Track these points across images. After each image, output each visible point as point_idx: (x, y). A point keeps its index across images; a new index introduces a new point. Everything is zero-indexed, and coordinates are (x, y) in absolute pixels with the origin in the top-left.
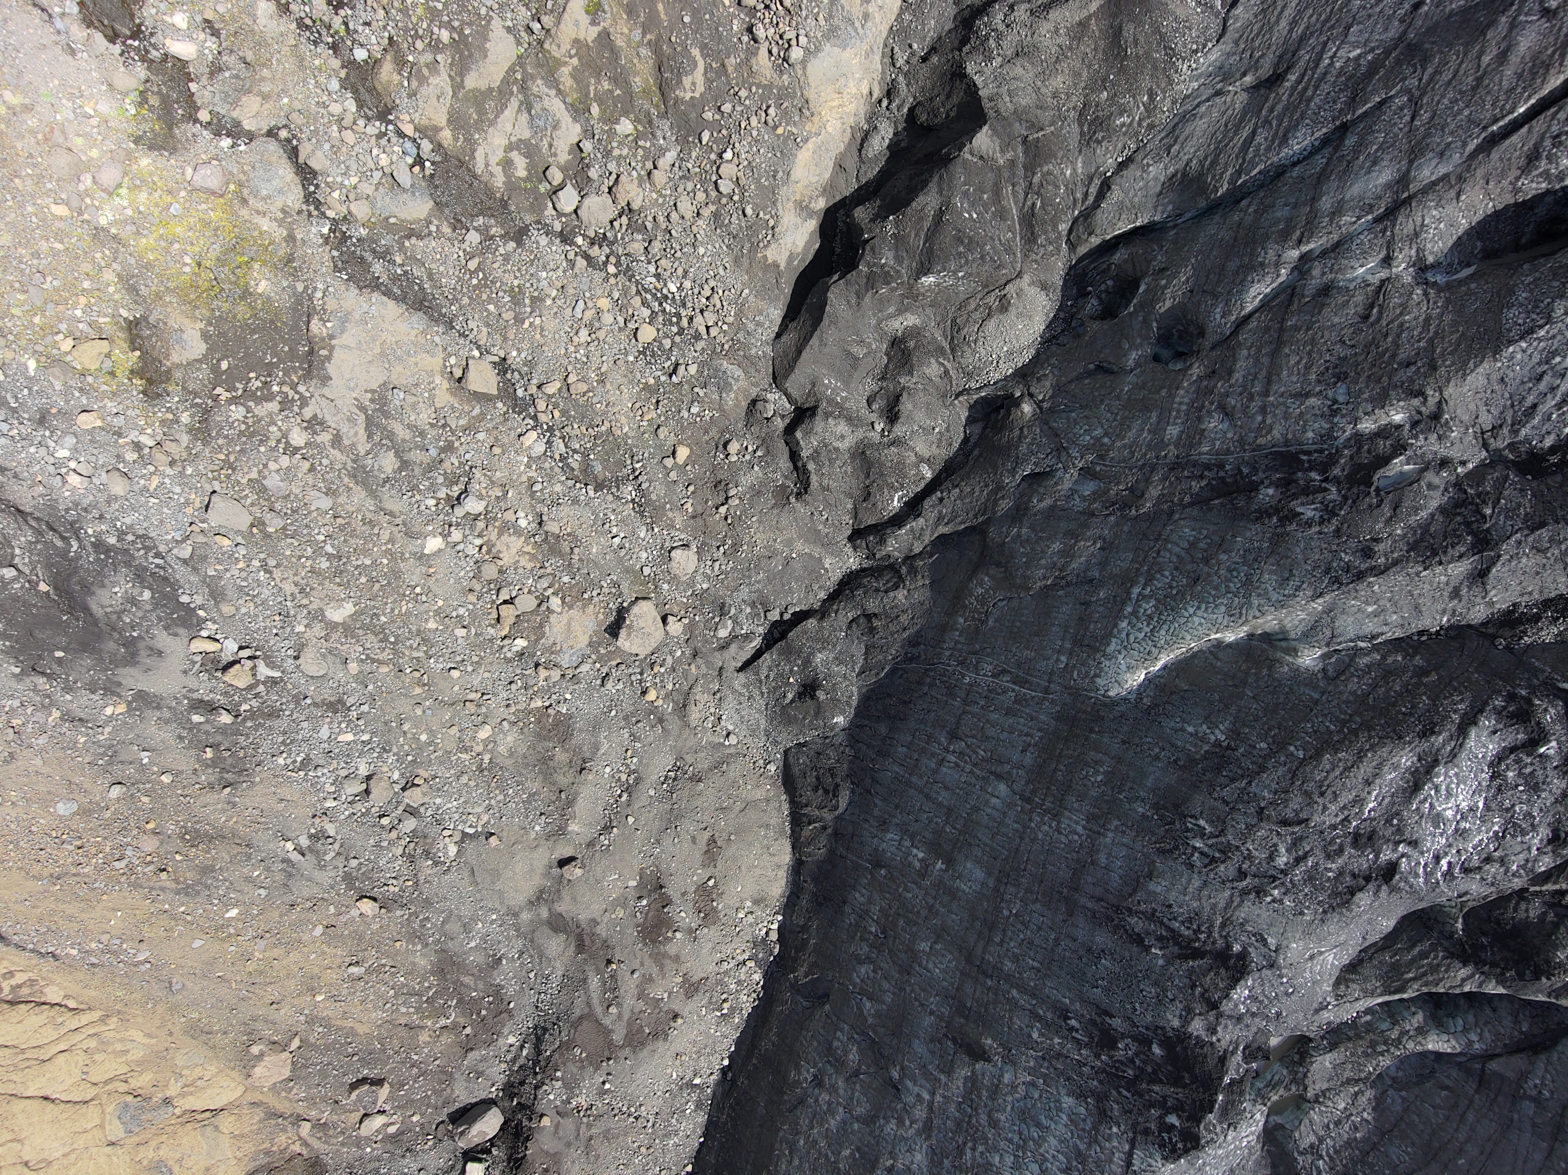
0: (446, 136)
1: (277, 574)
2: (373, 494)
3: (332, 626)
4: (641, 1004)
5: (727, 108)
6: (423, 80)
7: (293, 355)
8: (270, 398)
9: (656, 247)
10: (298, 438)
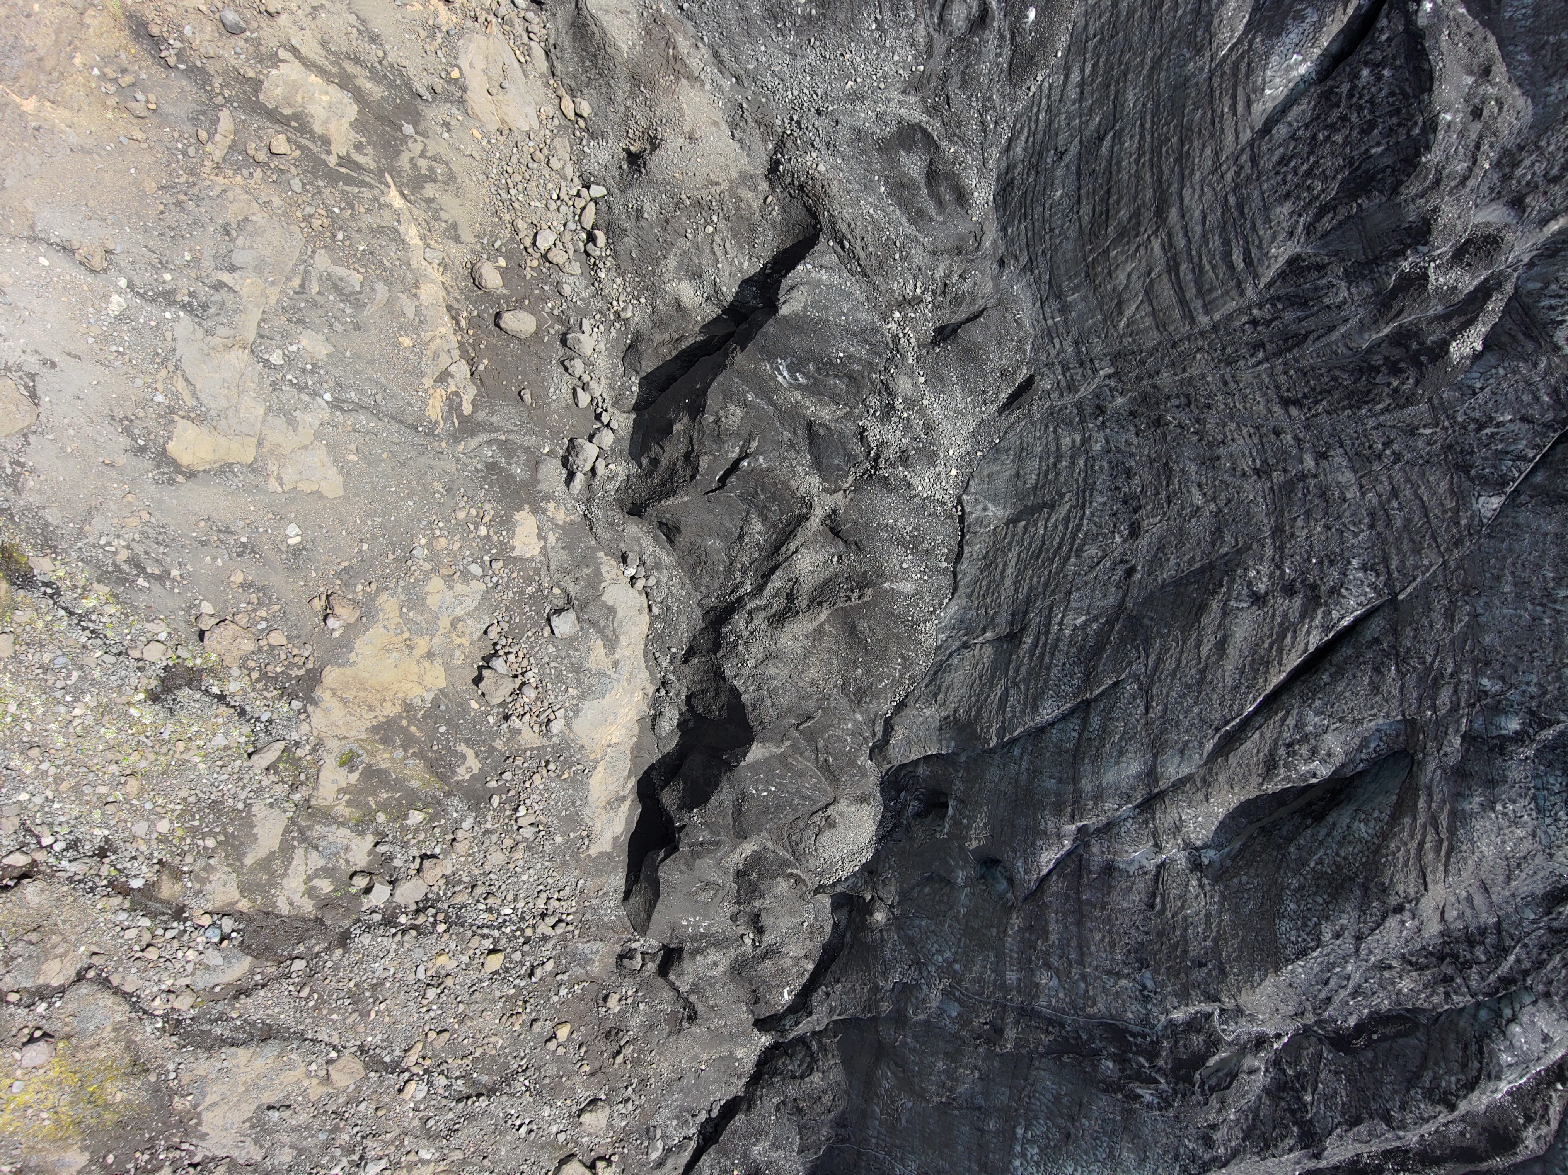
0: (243, 905)
5: (507, 775)
6: (203, 881)
7: (167, 1126)
8: (160, 1166)
9: (480, 889)
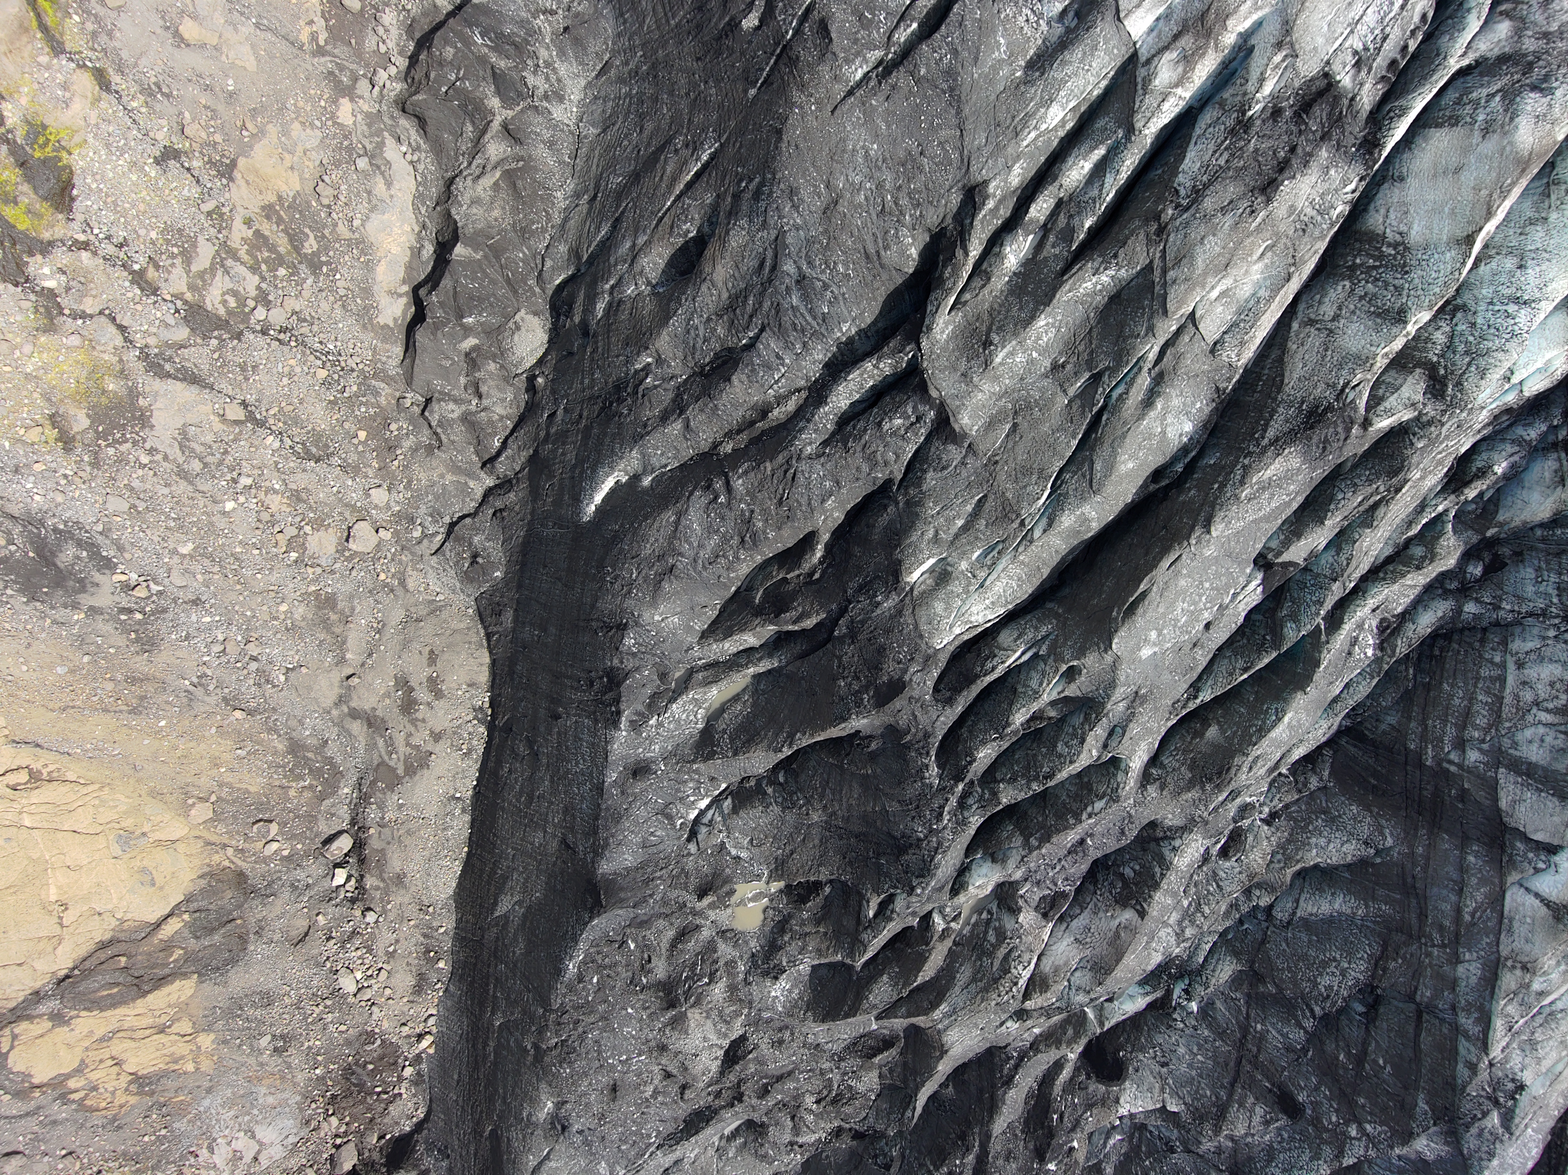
0: (188, 296)
1: (148, 532)
2: (191, 483)
3: (184, 556)
4: (409, 750)
5: (331, 253)
7: (134, 417)
8: (126, 441)
9: (315, 328)
10: (145, 459)
